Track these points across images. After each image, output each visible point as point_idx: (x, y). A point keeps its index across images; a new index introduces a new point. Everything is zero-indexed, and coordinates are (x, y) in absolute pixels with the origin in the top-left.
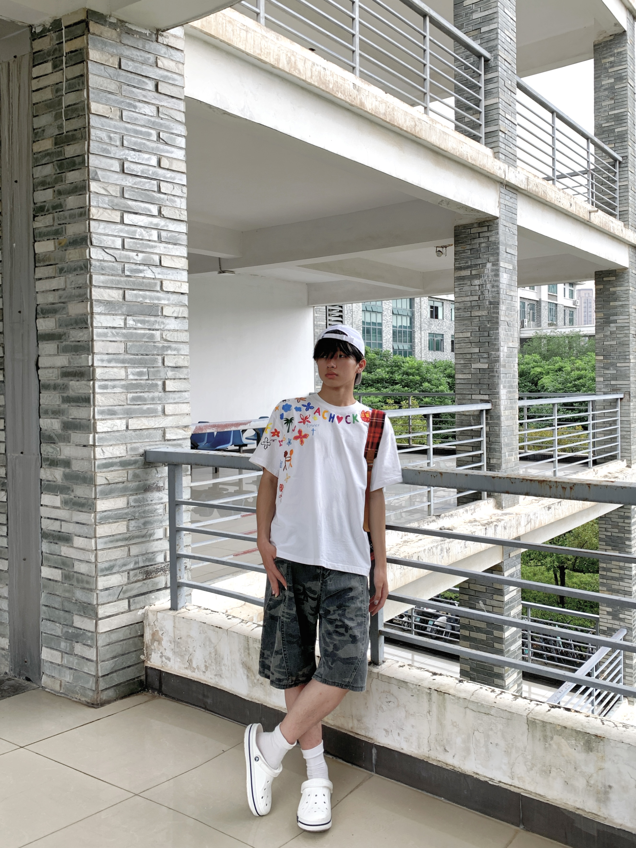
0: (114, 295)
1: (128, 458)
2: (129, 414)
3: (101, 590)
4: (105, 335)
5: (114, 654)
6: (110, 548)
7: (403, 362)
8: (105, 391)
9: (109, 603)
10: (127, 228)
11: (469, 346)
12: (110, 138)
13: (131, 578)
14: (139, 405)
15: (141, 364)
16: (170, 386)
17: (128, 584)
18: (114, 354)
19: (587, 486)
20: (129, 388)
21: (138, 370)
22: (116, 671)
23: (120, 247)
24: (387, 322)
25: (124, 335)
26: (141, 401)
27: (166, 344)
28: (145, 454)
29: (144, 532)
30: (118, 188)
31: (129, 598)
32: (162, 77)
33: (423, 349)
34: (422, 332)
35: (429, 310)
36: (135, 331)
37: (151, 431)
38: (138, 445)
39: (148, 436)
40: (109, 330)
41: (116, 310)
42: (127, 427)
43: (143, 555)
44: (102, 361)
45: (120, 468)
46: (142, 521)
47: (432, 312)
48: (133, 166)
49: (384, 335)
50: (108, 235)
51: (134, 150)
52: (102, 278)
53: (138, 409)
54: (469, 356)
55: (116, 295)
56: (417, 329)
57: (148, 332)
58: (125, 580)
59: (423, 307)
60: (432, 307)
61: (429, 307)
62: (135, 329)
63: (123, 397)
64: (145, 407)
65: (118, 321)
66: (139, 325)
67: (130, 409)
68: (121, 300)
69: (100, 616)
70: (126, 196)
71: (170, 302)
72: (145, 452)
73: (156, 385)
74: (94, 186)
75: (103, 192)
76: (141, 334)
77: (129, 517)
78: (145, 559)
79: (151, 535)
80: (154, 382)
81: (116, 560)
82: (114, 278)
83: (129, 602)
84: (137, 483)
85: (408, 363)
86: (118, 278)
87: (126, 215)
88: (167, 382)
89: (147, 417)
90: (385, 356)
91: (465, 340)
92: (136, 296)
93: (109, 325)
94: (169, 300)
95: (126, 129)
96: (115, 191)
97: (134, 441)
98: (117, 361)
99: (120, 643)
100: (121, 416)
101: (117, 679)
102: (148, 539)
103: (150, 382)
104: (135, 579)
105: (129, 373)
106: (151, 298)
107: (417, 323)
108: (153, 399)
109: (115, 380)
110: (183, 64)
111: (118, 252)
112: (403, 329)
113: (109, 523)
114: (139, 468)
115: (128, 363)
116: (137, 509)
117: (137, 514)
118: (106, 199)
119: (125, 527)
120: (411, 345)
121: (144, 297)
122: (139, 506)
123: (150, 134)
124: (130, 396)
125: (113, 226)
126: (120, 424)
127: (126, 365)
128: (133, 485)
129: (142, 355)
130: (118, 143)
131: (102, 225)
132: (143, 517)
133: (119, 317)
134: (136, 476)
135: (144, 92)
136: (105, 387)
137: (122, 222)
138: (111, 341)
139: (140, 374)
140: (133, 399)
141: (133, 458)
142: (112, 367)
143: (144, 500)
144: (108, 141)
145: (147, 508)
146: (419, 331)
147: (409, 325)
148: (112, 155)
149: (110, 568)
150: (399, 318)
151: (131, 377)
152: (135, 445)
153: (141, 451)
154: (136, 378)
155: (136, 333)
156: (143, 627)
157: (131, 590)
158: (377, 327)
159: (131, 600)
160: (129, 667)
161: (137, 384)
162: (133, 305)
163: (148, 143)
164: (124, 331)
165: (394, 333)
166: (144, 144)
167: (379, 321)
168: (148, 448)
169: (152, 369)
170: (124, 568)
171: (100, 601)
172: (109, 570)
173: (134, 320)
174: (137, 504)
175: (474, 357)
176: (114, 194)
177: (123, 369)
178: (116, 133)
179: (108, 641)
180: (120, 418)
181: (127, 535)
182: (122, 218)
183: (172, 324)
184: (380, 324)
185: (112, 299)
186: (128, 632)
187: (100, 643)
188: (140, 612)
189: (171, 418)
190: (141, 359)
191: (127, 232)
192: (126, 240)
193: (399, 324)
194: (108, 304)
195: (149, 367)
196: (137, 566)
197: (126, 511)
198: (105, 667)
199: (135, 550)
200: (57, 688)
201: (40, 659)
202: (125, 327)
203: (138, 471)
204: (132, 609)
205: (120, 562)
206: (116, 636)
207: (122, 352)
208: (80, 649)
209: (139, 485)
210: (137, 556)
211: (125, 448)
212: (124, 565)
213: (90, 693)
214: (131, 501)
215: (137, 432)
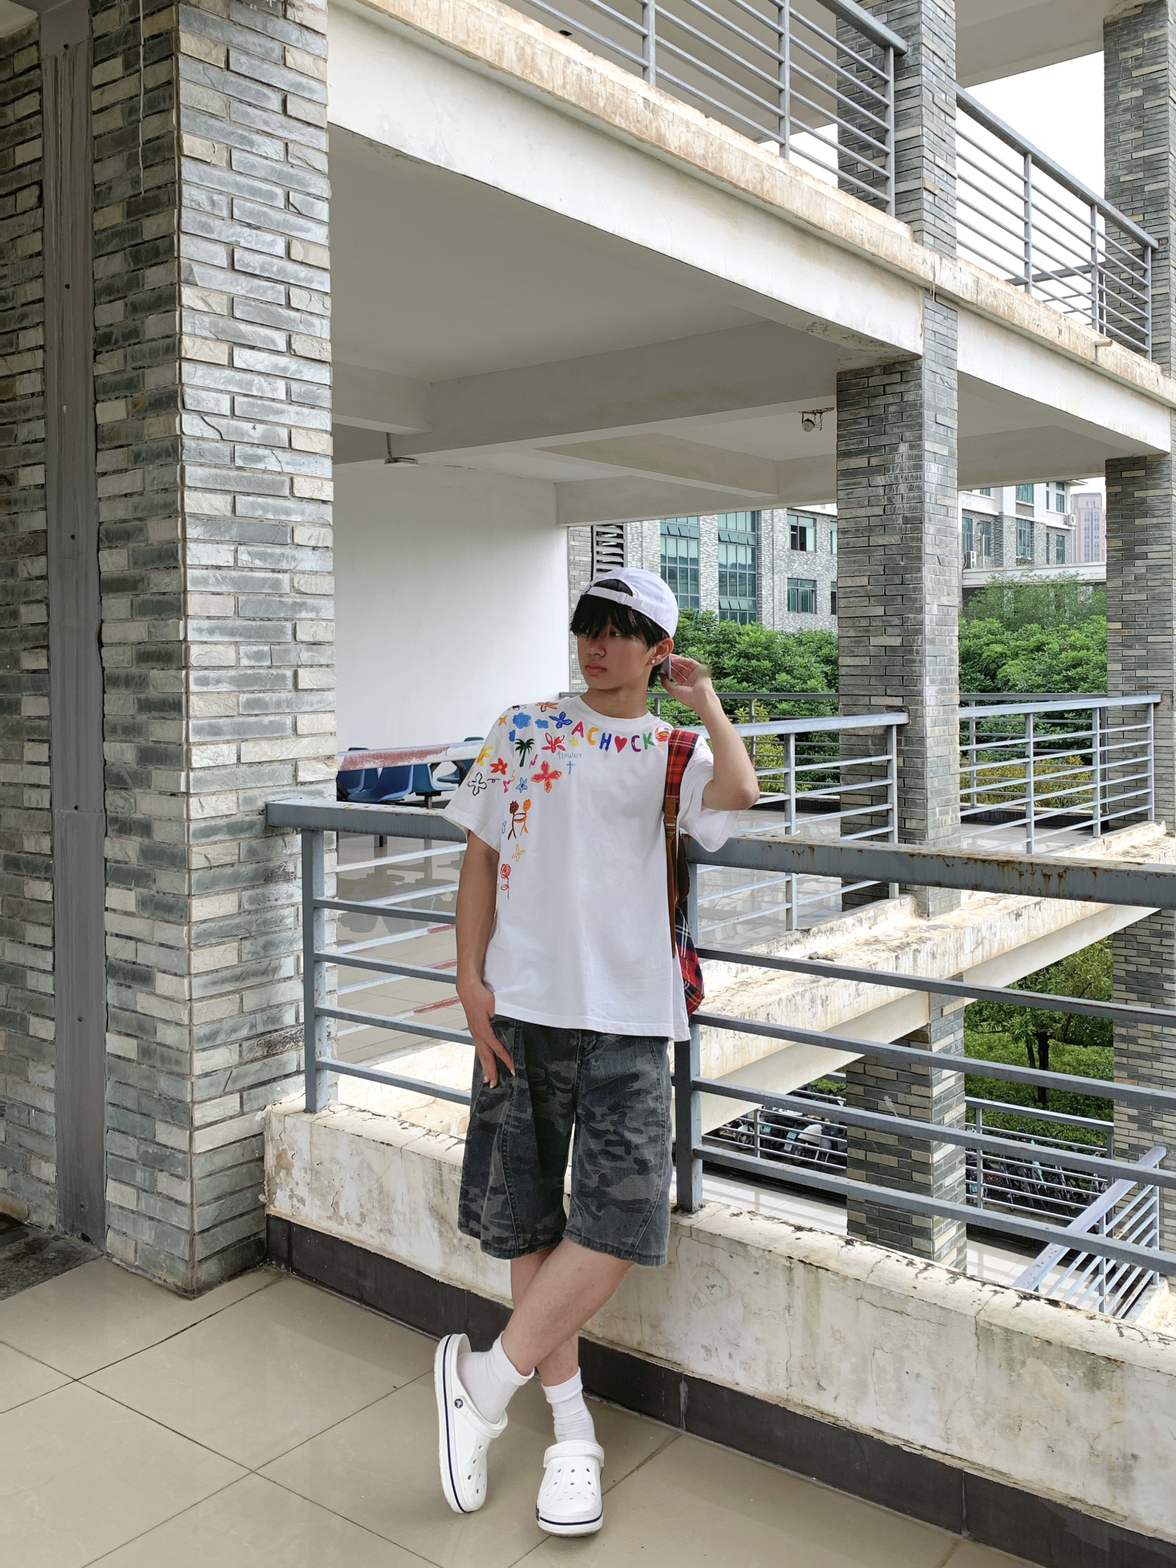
1: (239, 817)
2: (242, 734)
3: (198, 1076)
4: (205, 581)
5: (217, 1192)
6: (212, 997)
8: (206, 689)
9: (210, 1099)
10: (239, 376)
11: (866, 604)
12: (213, 203)
13: (244, 1054)
14: (256, 715)
15: (260, 637)
16: (306, 678)
17: (241, 1064)
18: (219, 618)
19: (1091, 873)
20: (242, 682)
21: (255, 648)
22: (221, 1223)
23: (228, 413)
25: (235, 582)
26: (260, 708)
27: (299, 599)
28: (266, 811)
29: (265, 964)
30: (225, 300)
31: (241, 1091)
32: (292, 85)
35: (788, 533)
36: (250, 574)
37: (275, 766)
38: (255, 792)
39: (272, 777)
40: (210, 572)
41: (221, 534)
42: (239, 759)
43: (263, 1010)
44: (202, 631)
45: (227, 838)
46: (261, 940)
47: (793, 537)
48: (249, 257)
50: (209, 389)
51: (249, 225)
52: (200, 472)
53: (256, 723)
54: (864, 623)
55: (218, 504)
57: (269, 575)
58: (235, 1058)
59: (777, 529)
60: (794, 528)
61: (788, 529)
62: (252, 569)
63: (232, 700)
64: (267, 720)
65: (223, 555)
66: (259, 563)
67: (243, 723)
68: (229, 514)
69: (197, 1123)
70: (238, 314)
71: (305, 518)
72: (267, 806)
73: (283, 677)
74: (188, 296)
75: (201, 306)
76: (259, 579)
77: (242, 933)
78: (265, 1018)
79: (275, 970)
80: (279, 671)
81: (221, 1020)
82: (218, 471)
83: (241, 1097)
84: (254, 866)
86: (224, 472)
87: (237, 351)
88: (301, 671)
89: (269, 739)
91: (857, 592)
92: (253, 506)
93: (211, 563)
94: (302, 514)
95: (238, 186)
96: (219, 305)
97: (249, 785)
98: (223, 631)
99: (228, 1172)
100: (228, 738)
102: (271, 978)
103: (273, 671)
104: (251, 1056)
105: (242, 654)
106: (276, 511)
108: (278, 704)
109: (219, 668)
110: (325, 60)
111: (224, 421)
113: (211, 945)
114: (256, 837)
115: (241, 635)
116: (254, 917)
117: (254, 928)
118: (207, 319)
119: (235, 952)
121: (265, 509)
122: (256, 911)
123: (273, 196)
124: (243, 698)
125: (217, 372)
126: (226, 753)
127: (238, 639)
128: (247, 869)
129: (262, 620)
130: (225, 213)
131: (201, 370)
132: (264, 934)
133: (226, 547)
134: (252, 852)
135: (265, 115)
136: (205, 681)
137: (231, 365)
138: (213, 594)
139: (259, 656)
140: (249, 704)
141: (248, 819)
142: (216, 643)
143: (266, 898)
144: (209, 209)
145: (269, 914)
148: (215, 236)
149: (214, 1036)
151: (245, 662)
152: (250, 793)
153: (260, 804)
154: (253, 663)
155: (252, 578)
156: (263, 1143)
157: (246, 1075)
159: (245, 1095)
160: (241, 1215)
161: (254, 675)
162: (250, 524)
163: (271, 212)
164: (234, 574)
166: (265, 214)
168: (272, 799)
169: (277, 647)
170: (233, 1037)
171: (198, 1096)
172: (211, 1041)
173: (250, 554)
174: (253, 907)
175: (874, 624)
176: (218, 311)
177: (233, 647)
178: (221, 193)
179: (208, 1168)
180: (226, 742)
181: (238, 971)
182: (231, 355)
183: (308, 561)
185: (216, 513)
186: (240, 1152)
187: (197, 1172)
188: (258, 1117)
189: (306, 740)
190: (260, 627)
191: (239, 383)
192: (238, 399)
194: (209, 520)
195: (272, 644)
196: (254, 1032)
197: (237, 921)
198: (205, 1215)
199: (251, 1001)
200: (131, 1257)
201: (103, 1202)
202: (236, 567)
203: (256, 843)
204: (246, 1109)
205: (227, 1025)
206: (219, 1161)
207: (231, 613)
208: (164, 1182)
209: (256, 869)
210: (254, 1012)
211: (235, 799)
212: (234, 1030)
213: (181, 1267)
214: (244, 900)
215: (255, 768)
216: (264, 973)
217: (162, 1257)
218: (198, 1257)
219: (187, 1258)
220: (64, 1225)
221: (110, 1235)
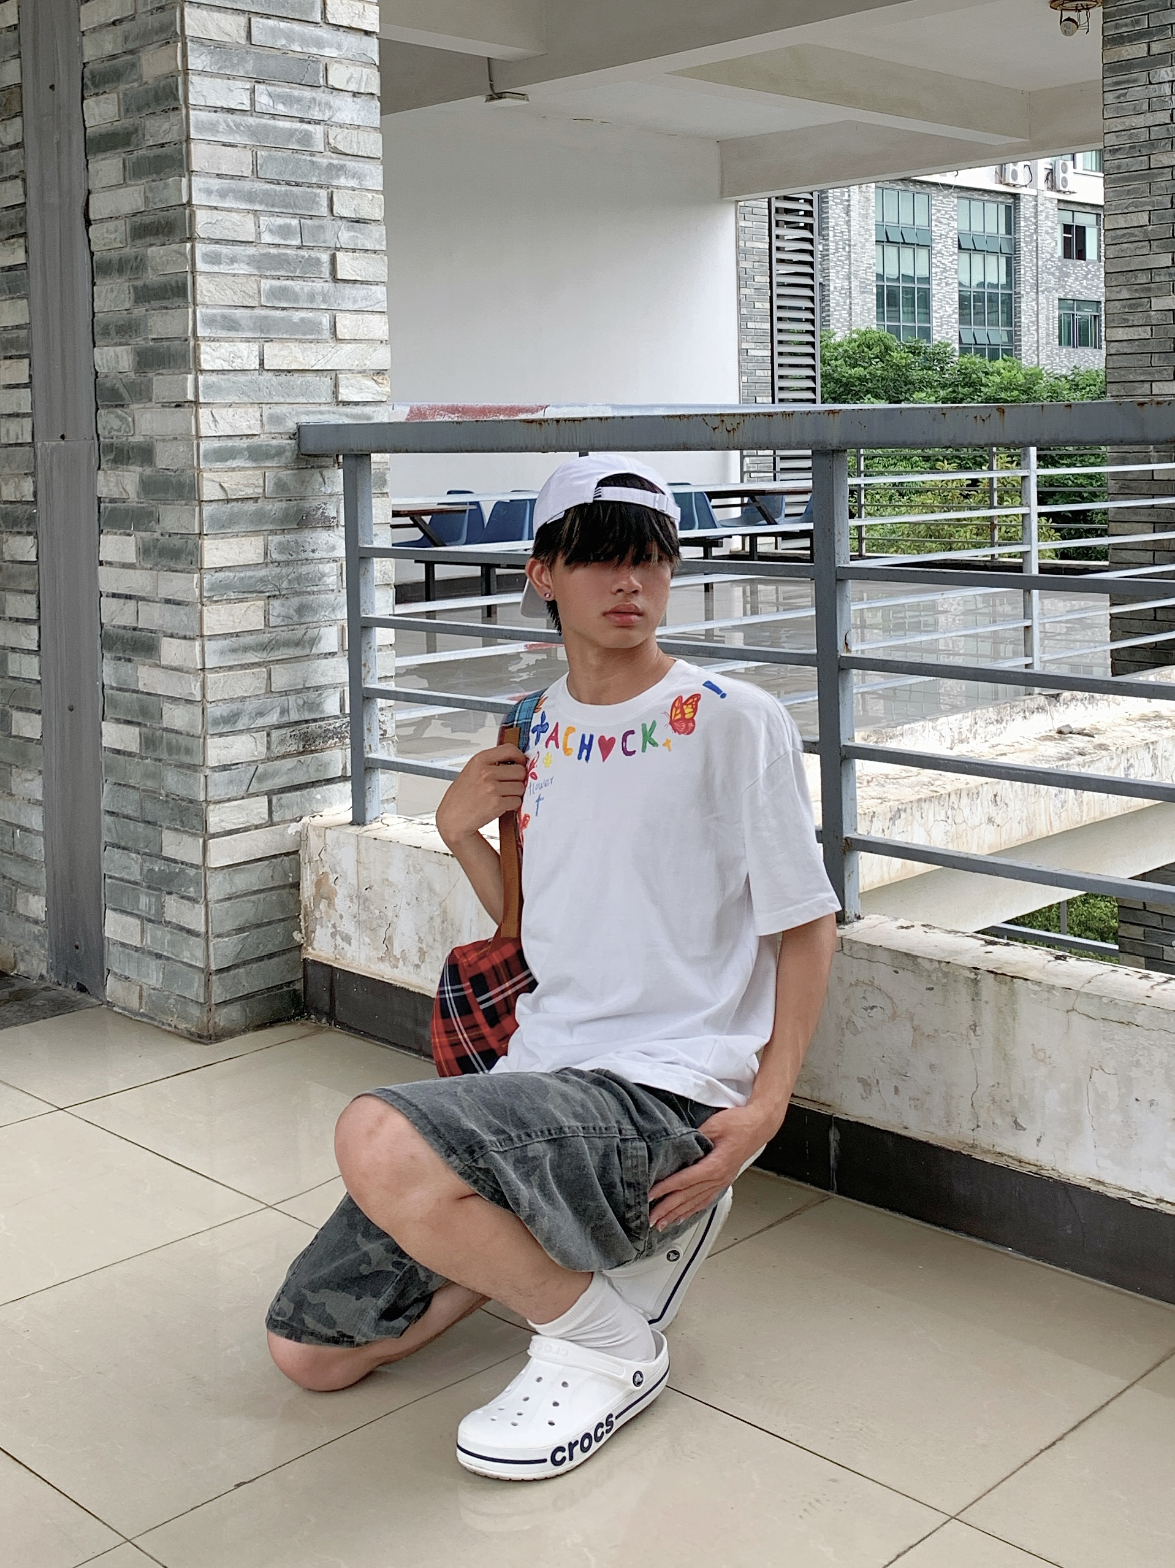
0: (228, 28)
1: (263, 440)
2: (265, 331)
3: (213, 769)
4: (213, 127)
5: (239, 922)
6: (231, 668)
7: (987, 373)
8: (216, 269)
9: (229, 800)
13: (273, 747)
14: (284, 309)
15: (286, 207)
16: (347, 266)
17: (269, 759)
18: (232, 177)
20: (265, 264)
22: (245, 963)
24: (945, 270)
25: (252, 132)
26: (288, 300)
27: (336, 161)
28: (298, 434)
29: (300, 632)
31: (270, 794)
33: (1042, 341)
34: (1041, 297)
36: (271, 122)
37: (310, 377)
38: (284, 409)
39: (305, 390)
40: (220, 116)
41: (233, 66)
42: (262, 363)
43: (298, 691)
44: (209, 192)
45: (249, 464)
46: (295, 601)
49: (935, 305)
53: (283, 319)
55: (232, 28)
56: (1025, 289)
57: (298, 125)
58: (261, 751)
59: (1042, 230)
62: (273, 116)
63: (251, 286)
64: (297, 316)
65: (237, 95)
66: (281, 109)
67: (266, 317)
68: (243, 42)
69: (212, 829)
71: (343, 53)
72: (299, 428)
73: (318, 261)
76: (283, 130)
77: (269, 589)
78: (301, 702)
79: (313, 642)
80: (313, 254)
81: (243, 699)
83: (270, 802)
84: (284, 504)
85: (999, 374)
88: (340, 256)
89: (300, 341)
90: (937, 358)
92: (274, 32)
93: (219, 104)
94: (339, 47)
97: (276, 399)
98: (238, 195)
99: (253, 898)
100: (249, 335)
101: (250, 981)
102: (307, 651)
103: (304, 253)
104: (282, 750)
105: (263, 228)
106: (304, 41)
107: (1026, 273)
108: (312, 297)
109: (234, 242)
112: (987, 290)
113: (229, 601)
114: (286, 468)
115: (261, 203)
116: (284, 571)
117: (285, 585)
119: (261, 614)
120: (1009, 333)
121: (290, 38)
122: (287, 563)
124: (266, 284)
126: (246, 354)
127: (257, 207)
128: (275, 507)
129: (288, 183)
132: (297, 594)
133: (239, 84)
134: (280, 486)
136: (215, 259)
138: (224, 145)
139: (285, 231)
140: (274, 293)
141: (274, 442)
142: (229, 210)
143: (299, 547)
145: (304, 570)
146: (1033, 295)
147: (1003, 280)
149: (233, 718)
150: (977, 258)
151: (267, 238)
152: (279, 410)
153: (291, 426)
154: (277, 241)
155: (275, 127)
156: (299, 863)
157: (275, 774)
158: (916, 286)
159: (275, 799)
160: (271, 956)
161: (280, 255)
162: (268, 57)
164: (251, 121)
165: (962, 299)
167: (922, 272)
168: (304, 419)
169: (309, 222)
170: (260, 722)
171: (213, 794)
172: (229, 725)
173: (270, 95)
174: (284, 558)
177: (251, 216)
179: (228, 889)
180: (247, 340)
181: (266, 637)
183: (348, 110)
184: (927, 280)
185: (226, 39)
186: (268, 872)
187: (214, 893)
188: (293, 828)
189: (348, 347)
190: (286, 194)
193: (977, 278)
194: (217, 47)
195: (302, 216)
196: (285, 719)
197: (263, 573)
198: (223, 951)
199: (282, 678)
200: (135, 1004)
201: (102, 938)
202: (252, 111)
203: (285, 474)
204: (276, 819)
205: (251, 706)
206: (244, 881)
207: (248, 172)
208: (175, 909)
209: (287, 509)
210: (286, 693)
211: (258, 415)
212: (261, 714)
213: (195, 1011)
214: (272, 547)
215: (283, 378)
216: (298, 644)
217: (172, 1001)
218: (216, 999)
219: (202, 1001)
220: (56, 975)
221: (110, 979)
